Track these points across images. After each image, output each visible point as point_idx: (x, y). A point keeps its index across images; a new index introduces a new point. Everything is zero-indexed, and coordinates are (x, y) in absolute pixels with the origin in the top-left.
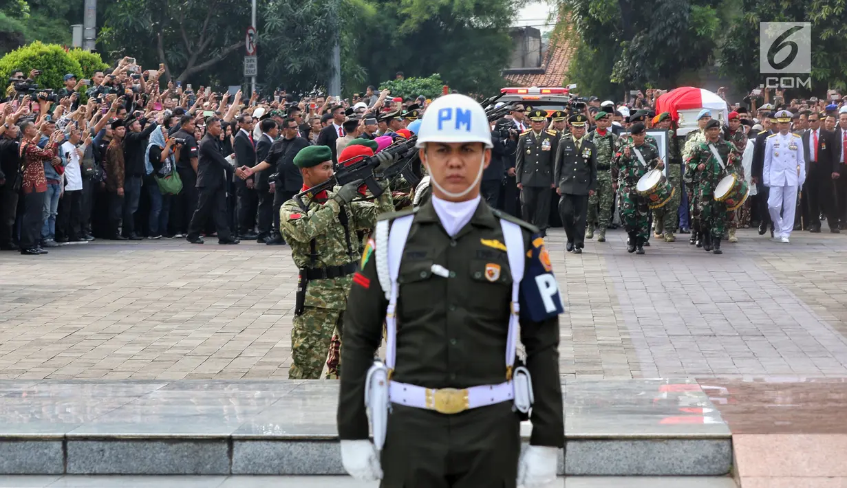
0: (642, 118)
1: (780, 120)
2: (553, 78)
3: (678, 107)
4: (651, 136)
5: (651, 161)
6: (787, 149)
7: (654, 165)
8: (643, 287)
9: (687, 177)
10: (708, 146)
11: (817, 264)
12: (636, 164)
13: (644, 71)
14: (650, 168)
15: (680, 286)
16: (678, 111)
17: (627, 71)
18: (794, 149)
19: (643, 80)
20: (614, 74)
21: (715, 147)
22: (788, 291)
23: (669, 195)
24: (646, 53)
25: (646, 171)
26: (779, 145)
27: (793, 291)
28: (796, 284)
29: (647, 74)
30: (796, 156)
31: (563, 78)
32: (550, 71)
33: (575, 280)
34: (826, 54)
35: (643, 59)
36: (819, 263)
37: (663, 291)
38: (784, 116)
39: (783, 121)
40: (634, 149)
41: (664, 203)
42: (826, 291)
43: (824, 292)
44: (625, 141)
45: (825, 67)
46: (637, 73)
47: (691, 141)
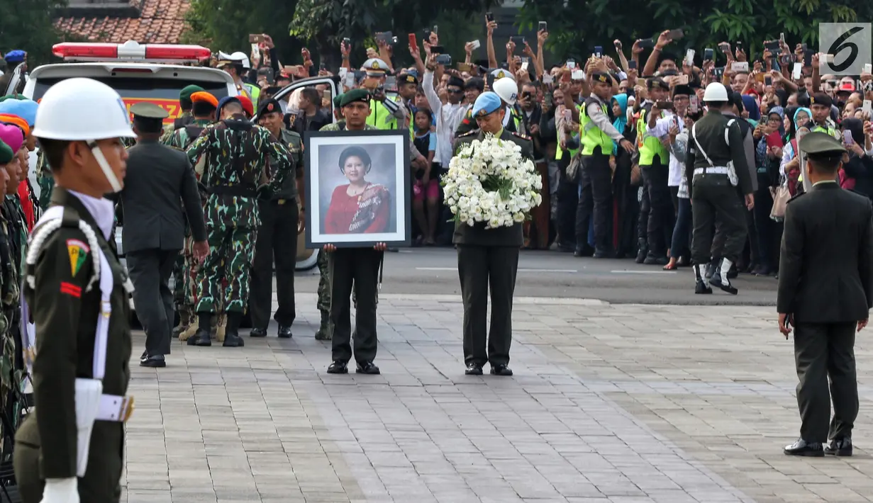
2: (156, 26)
8: (407, 462)
11: (762, 420)
13: (361, 15)
15: (485, 461)
17: (326, 13)
20: (297, 18)
22: (713, 475)
27: (725, 475)
28: (728, 461)
29: (368, 20)
31: (179, 27)
32: (150, 11)
33: (261, 446)
36: (768, 420)
37: (451, 471)
42: (795, 478)
43: (787, 478)
45: (745, 12)
46: (347, 17)
47: (463, 157)
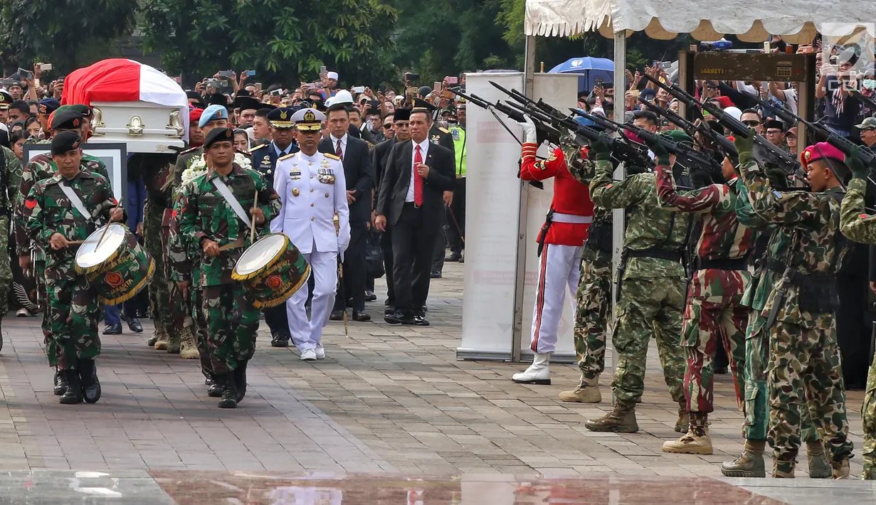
0: (76, 122)
1: (301, 127)
3: (91, 97)
4: (94, 158)
5: (99, 207)
6: (315, 181)
7: (105, 217)
9: (176, 250)
10: (210, 181)
12: (69, 216)
14: (98, 222)
16: (91, 104)
17: (8, 39)
18: (329, 182)
19: (31, 53)
21: (227, 184)
23: (143, 273)
24: (35, 14)
25: (91, 229)
26: (300, 174)
30: (331, 195)
34: (297, 20)
35: (30, 23)
38: (310, 120)
39: (307, 128)
40: (61, 185)
41: (133, 292)
44: (44, 168)
